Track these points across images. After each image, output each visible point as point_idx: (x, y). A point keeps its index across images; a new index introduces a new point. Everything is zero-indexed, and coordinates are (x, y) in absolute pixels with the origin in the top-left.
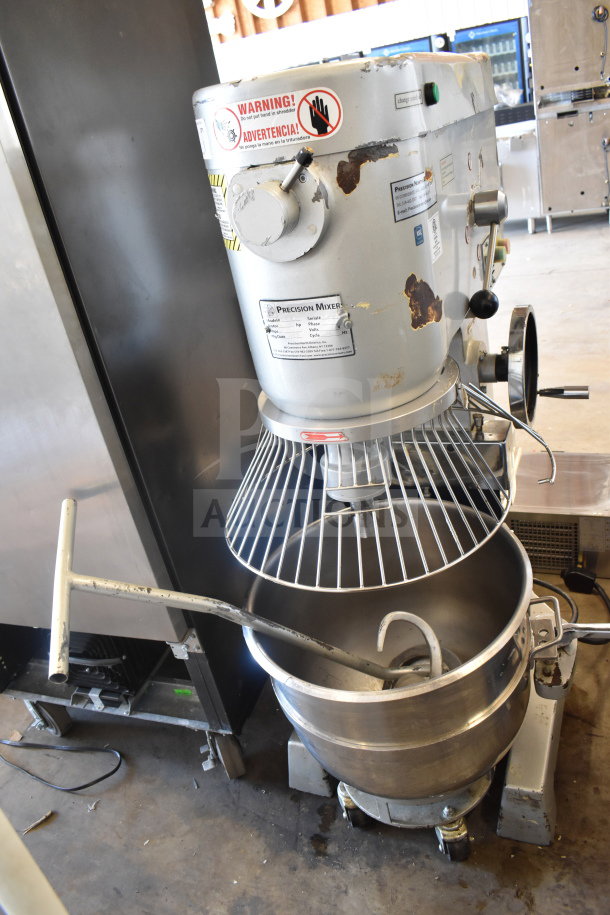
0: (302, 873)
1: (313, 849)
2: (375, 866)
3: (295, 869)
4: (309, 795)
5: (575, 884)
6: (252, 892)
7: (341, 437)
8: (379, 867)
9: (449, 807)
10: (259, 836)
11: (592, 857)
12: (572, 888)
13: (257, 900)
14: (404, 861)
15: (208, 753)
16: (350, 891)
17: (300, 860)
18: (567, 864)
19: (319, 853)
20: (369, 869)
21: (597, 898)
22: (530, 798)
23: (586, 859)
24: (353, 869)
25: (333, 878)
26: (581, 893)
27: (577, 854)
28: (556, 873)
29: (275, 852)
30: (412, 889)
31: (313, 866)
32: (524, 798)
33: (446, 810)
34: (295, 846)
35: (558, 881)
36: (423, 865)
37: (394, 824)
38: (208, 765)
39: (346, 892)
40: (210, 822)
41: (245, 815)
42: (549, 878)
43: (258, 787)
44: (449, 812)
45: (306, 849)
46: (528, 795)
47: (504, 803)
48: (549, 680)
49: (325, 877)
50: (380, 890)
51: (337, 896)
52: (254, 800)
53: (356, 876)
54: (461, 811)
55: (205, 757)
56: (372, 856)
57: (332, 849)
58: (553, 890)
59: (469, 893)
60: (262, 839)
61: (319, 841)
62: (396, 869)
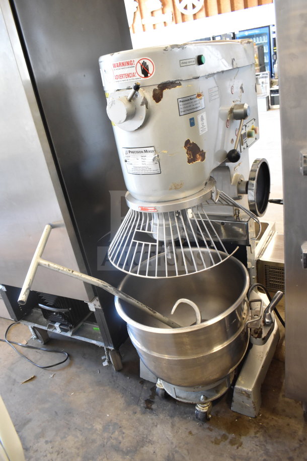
0: (138, 415)
1: (145, 405)
2: (172, 416)
3: (135, 413)
4: (148, 382)
5: (263, 436)
6: (115, 421)
7: (154, 210)
8: (174, 417)
10: (123, 397)
11: (274, 426)
12: (262, 438)
13: (116, 424)
14: (185, 416)
15: (105, 359)
16: (158, 426)
17: (139, 409)
18: (262, 427)
19: (147, 408)
20: (168, 418)
21: (273, 444)
22: (246, 393)
23: (271, 426)
24: (161, 416)
25: (152, 419)
26: (266, 441)
27: (268, 423)
28: (255, 431)
29: (128, 404)
30: (186, 429)
31: (144, 413)
32: (244, 393)
34: (137, 403)
35: (255, 434)
37: (178, 399)
38: (105, 364)
39: (156, 426)
40: (102, 388)
41: (118, 387)
42: (252, 432)
43: (126, 375)
45: (142, 405)
46: (245, 391)
47: (235, 394)
48: (256, 336)
49: (149, 418)
50: (172, 427)
51: (152, 427)
52: (123, 381)
53: (162, 420)
55: (104, 360)
56: (172, 412)
57: (154, 406)
58: (252, 438)
59: (213, 434)
60: (123, 398)
61: (149, 402)
62: (181, 419)
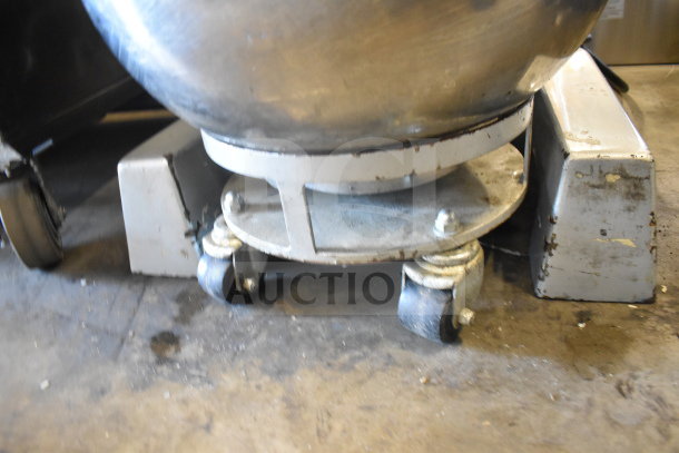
0: (117, 399)
1: (152, 358)
2: (281, 373)
3: (103, 392)
4: (165, 278)
8: (291, 373)
9: (448, 212)
10: (51, 345)
14: (345, 357)
16: (219, 426)
17: (120, 375)
19: (161, 360)
20: (267, 378)
22: (624, 176)
24: (230, 382)
25: (185, 402)
30: (367, 408)
31: (143, 385)
32: (611, 178)
33: (442, 218)
36: (390, 361)
37: (323, 258)
39: (208, 428)
43: (76, 278)
44: (450, 220)
45: (136, 357)
46: (619, 168)
50: (290, 417)
51: (186, 437)
53: (234, 394)
54: (472, 225)
56: (276, 355)
57: (189, 350)
59: (506, 401)
60: (53, 349)
61: (164, 342)
62: (328, 373)
